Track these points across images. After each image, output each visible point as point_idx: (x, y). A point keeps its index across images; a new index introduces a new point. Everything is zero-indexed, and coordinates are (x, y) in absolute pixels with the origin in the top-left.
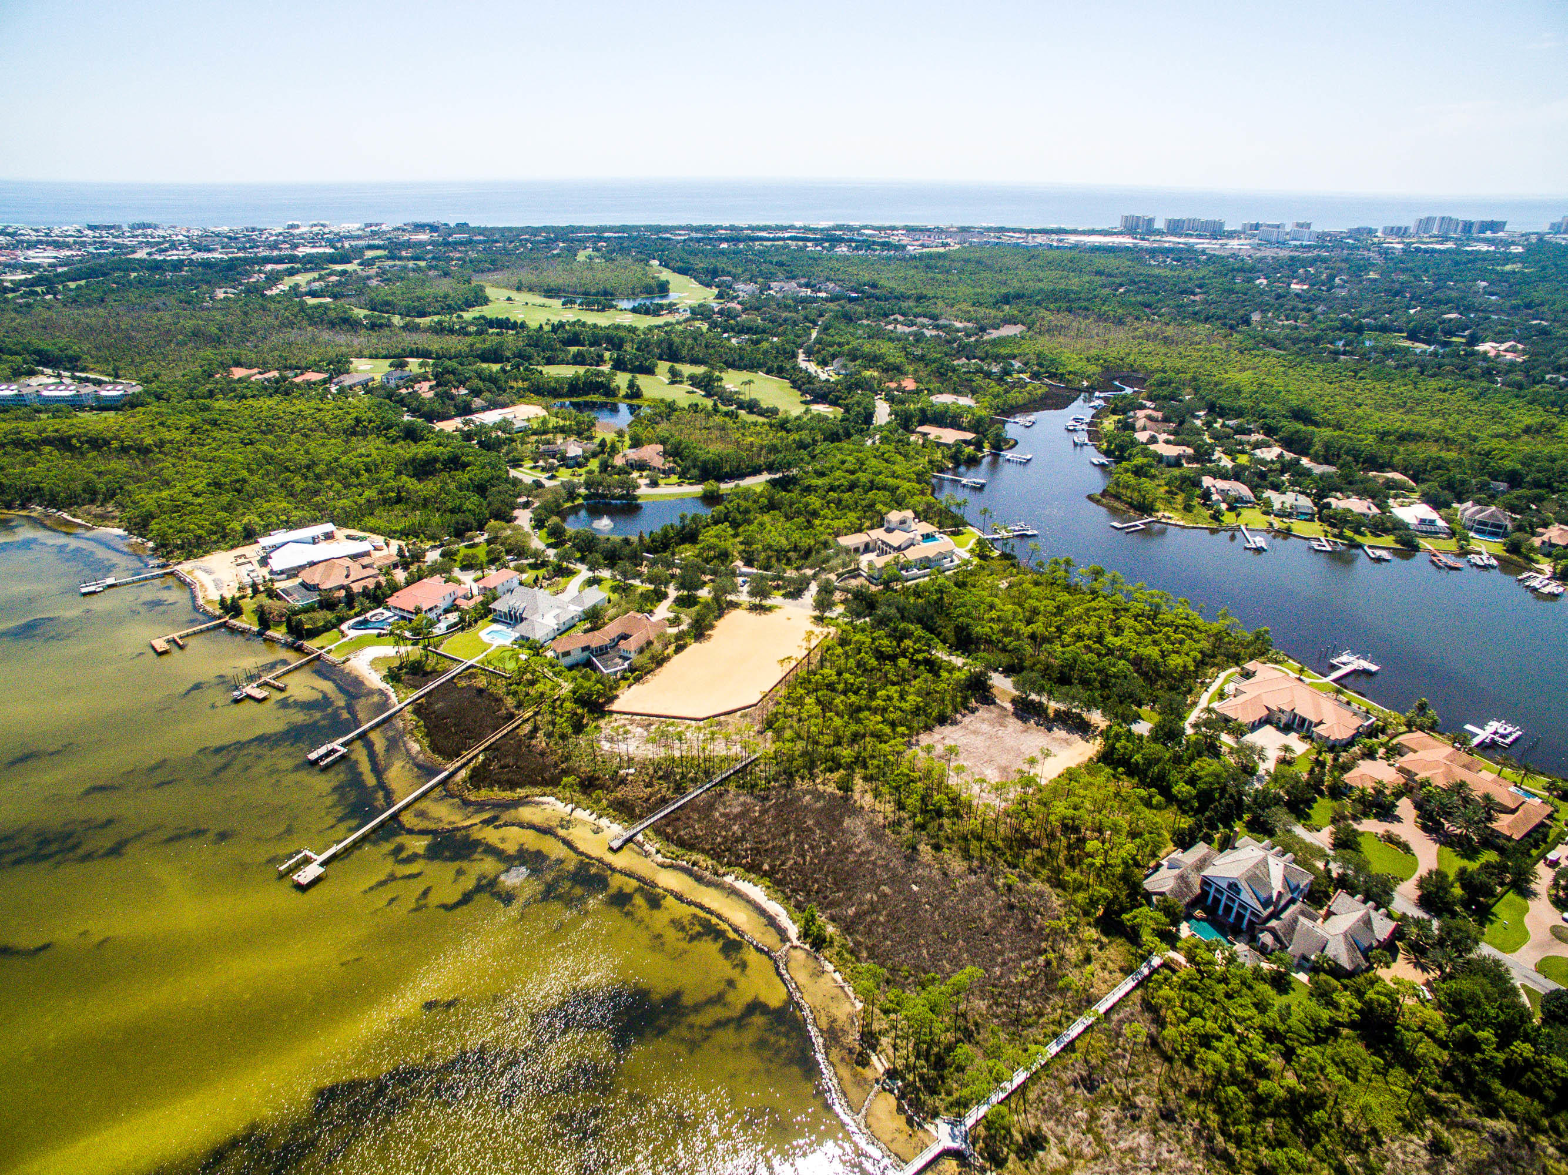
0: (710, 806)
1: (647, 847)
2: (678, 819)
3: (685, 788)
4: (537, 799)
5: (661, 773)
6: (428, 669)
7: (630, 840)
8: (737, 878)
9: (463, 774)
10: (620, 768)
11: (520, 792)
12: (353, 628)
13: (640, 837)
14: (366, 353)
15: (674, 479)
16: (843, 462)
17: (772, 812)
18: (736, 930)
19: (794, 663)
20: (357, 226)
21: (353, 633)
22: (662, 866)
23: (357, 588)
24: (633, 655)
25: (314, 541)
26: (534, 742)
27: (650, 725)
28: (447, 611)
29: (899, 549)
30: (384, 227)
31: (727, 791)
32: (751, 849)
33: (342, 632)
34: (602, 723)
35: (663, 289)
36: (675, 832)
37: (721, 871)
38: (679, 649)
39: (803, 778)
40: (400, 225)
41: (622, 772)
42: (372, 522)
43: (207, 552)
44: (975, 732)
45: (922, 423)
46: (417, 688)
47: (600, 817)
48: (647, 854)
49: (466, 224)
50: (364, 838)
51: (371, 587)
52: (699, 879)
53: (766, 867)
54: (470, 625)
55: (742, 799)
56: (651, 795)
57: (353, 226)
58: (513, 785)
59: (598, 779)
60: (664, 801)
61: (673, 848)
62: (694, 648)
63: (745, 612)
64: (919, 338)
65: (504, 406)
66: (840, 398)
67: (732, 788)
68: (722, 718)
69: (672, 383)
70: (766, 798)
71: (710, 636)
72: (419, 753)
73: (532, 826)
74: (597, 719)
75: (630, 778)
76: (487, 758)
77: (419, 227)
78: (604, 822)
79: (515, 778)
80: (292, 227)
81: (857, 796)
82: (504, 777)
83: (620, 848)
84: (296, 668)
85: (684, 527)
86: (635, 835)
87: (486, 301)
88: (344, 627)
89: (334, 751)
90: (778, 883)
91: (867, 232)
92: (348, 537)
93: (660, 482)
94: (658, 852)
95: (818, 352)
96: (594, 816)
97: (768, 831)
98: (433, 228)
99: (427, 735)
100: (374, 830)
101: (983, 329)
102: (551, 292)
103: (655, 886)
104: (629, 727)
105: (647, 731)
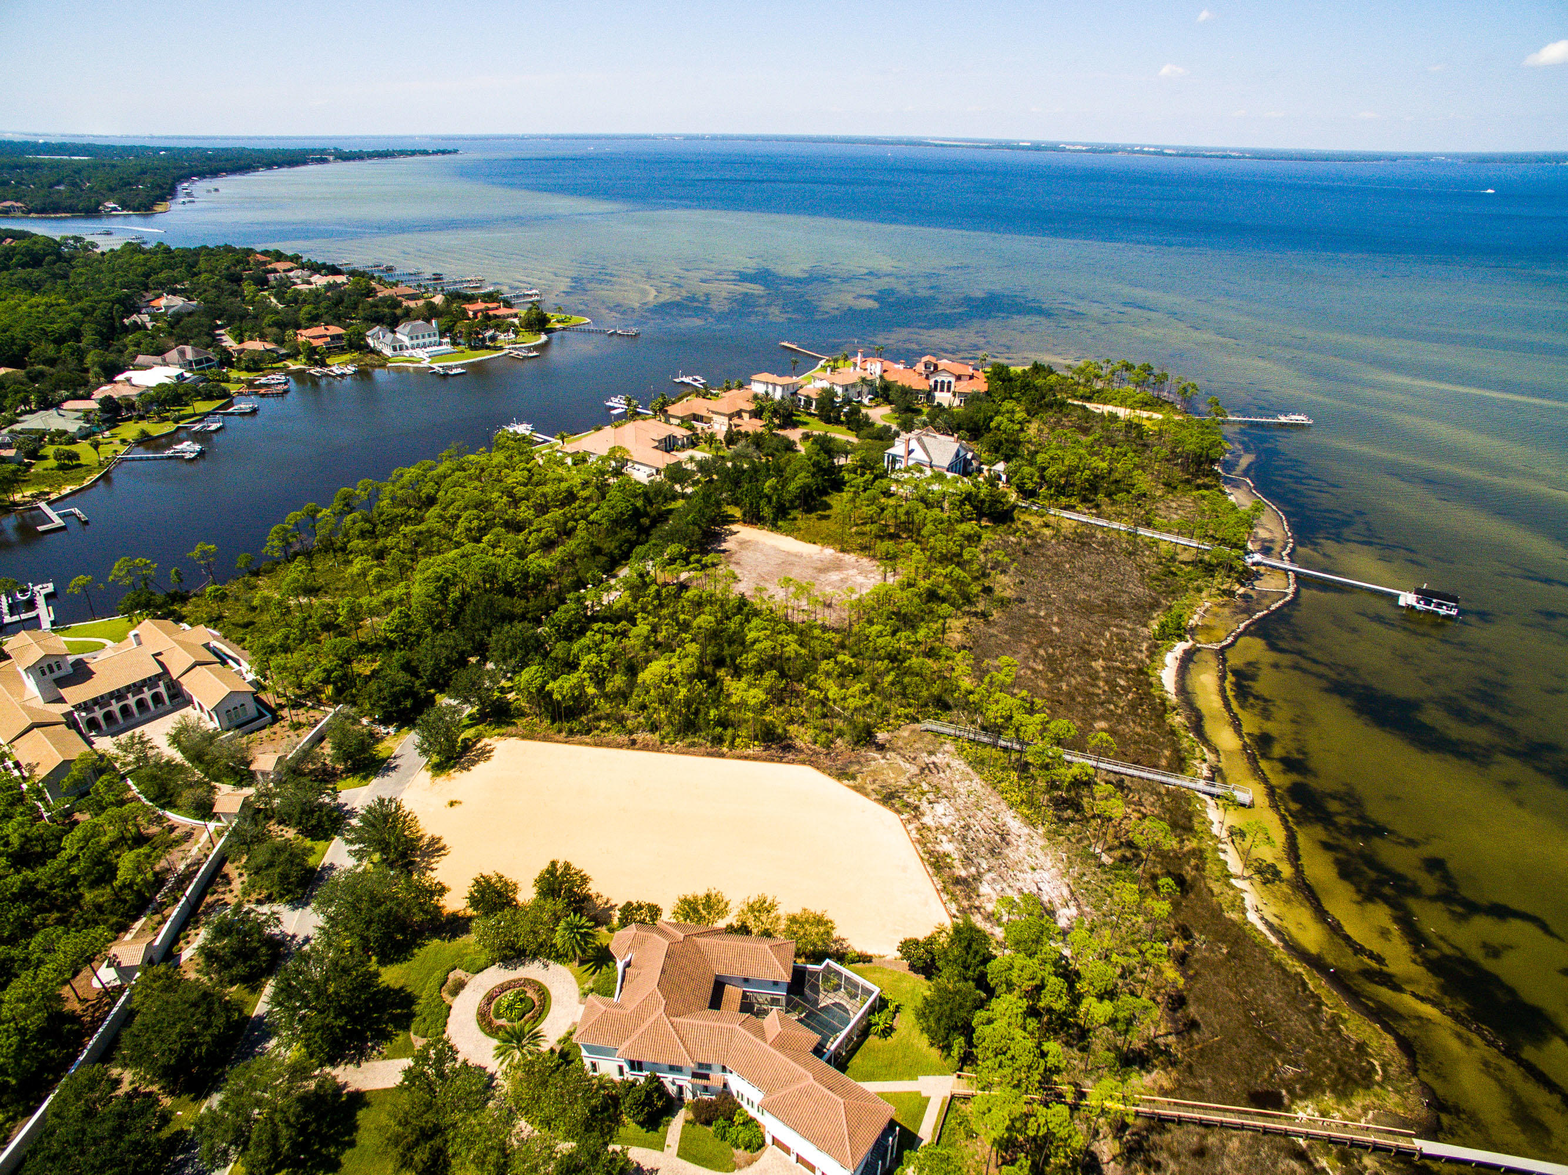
8: (1166, 693)
10: (1101, 867)
103: (1245, 746)
104: (990, 907)
105: (978, 878)
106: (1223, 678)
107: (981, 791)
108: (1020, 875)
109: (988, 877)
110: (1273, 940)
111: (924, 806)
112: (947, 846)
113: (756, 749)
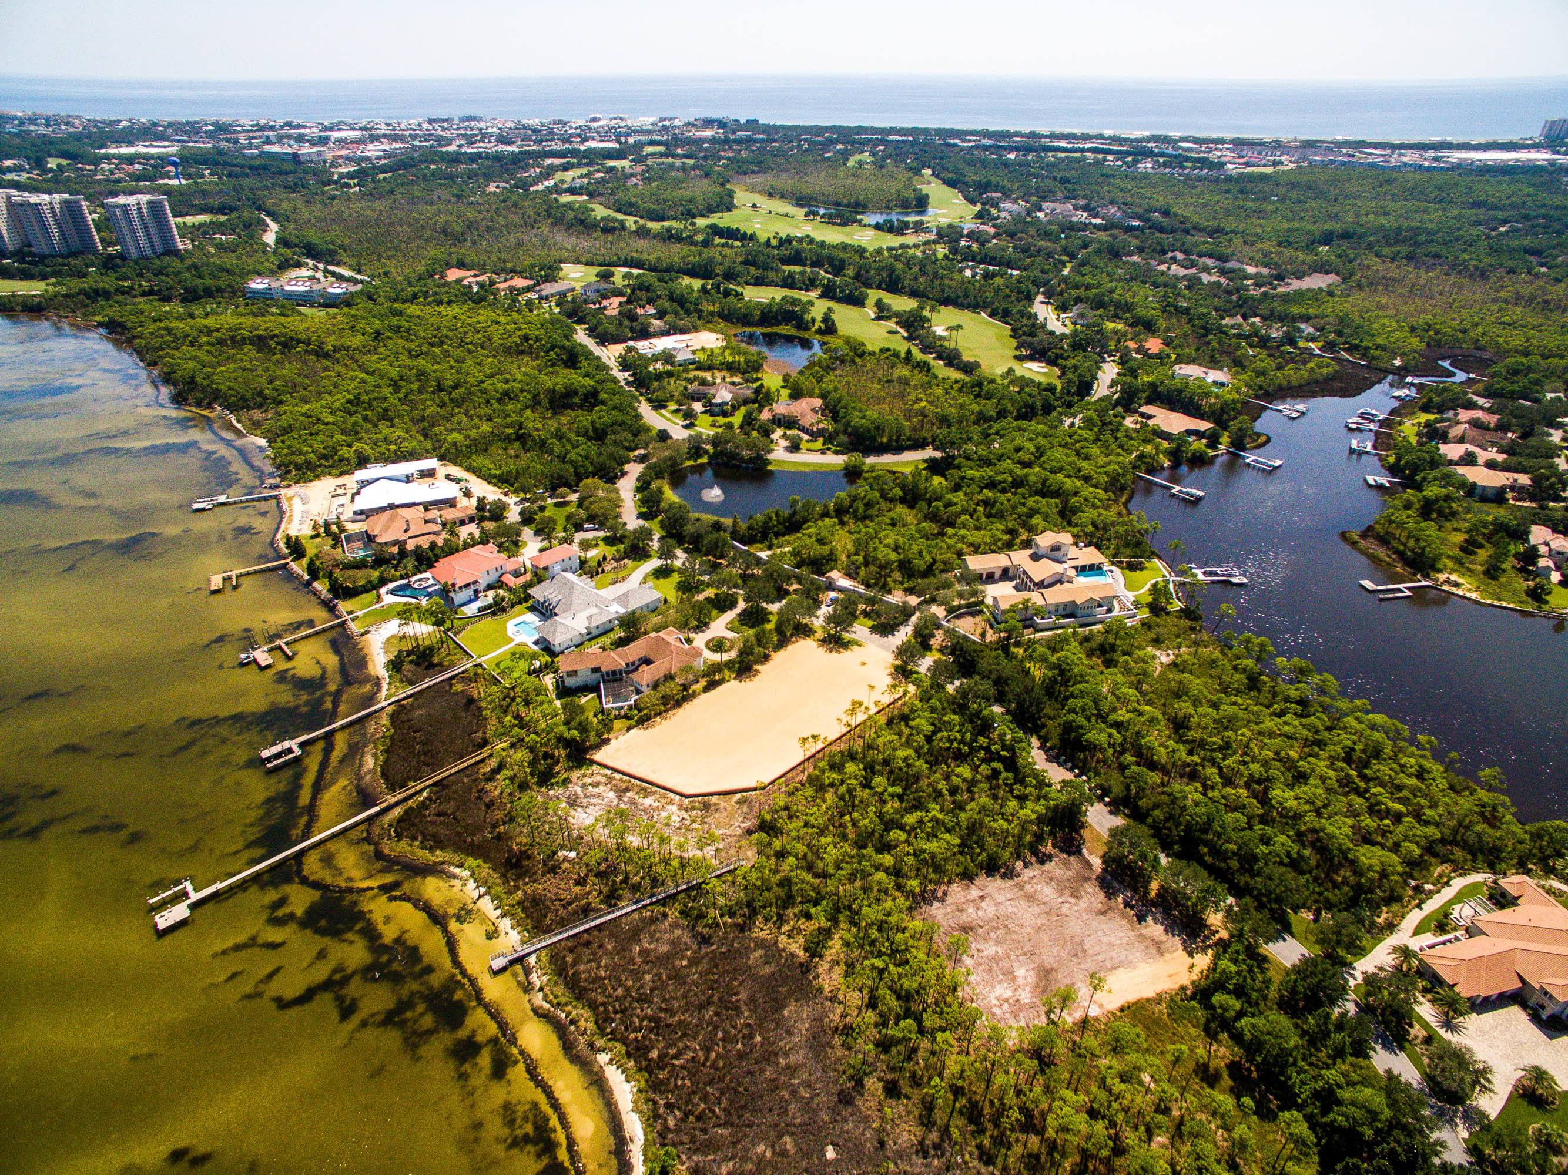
0: (635, 935)
1: (534, 977)
2: (588, 944)
3: (619, 898)
4: (452, 869)
5: (603, 867)
6: (436, 660)
7: (520, 960)
8: (611, 1060)
9: (397, 812)
10: (562, 847)
11: (439, 855)
12: (392, 592)
13: (532, 960)
14: (583, 260)
15: (819, 444)
16: (1018, 450)
17: (704, 965)
18: (571, 1143)
19: (820, 745)
20: (652, 120)
21: (388, 599)
22: (537, 1012)
23: (410, 546)
24: (644, 689)
25: (408, 479)
26: (490, 786)
27: (627, 790)
28: (490, 587)
29: (1041, 585)
30: (677, 122)
31: (665, 915)
32: (650, 1019)
33: (379, 596)
34: (575, 774)
35: (921, 203)
36: (574, 964)
37: (599, 1043)
38: (711, 685)
39: (767, 920)
40: (692, 120)
41: (561, 854)
42: (478, 461)
43: (317, 477)
44: (1031, 898)
45: (1149, 402)
46: (411, 683)
47: (503, 916)
48: (527, 988)
49: (756, 121)
50: (256, 878)
51: (426, 545)
52: (568, 1047)
53: (654, 1054)
54: (504, 610)
55: (678, 932)
56: (576, 898)
57: (646, 121)
58: (438, 843)
59: (529, 858)
60: (586, 911)
61: (560, 990)
62: (732, 687)
63: (815, 644)
64: (1193, 283)
65: (683, 331)
66: (1061, 357)
67: (673, 913)
68: (714, 799)
69: (878, 318)
70: (705, 940)
71: (757, 671)
72: (369, 772)
74: (570, 769)
75: (566, 865)
76: (428, 798)
77: (708, 123)
78: (506, 924)
79: (443, 832)
80: (594, 120)
81: (823, 967)
82: (432, 830)
83: (503, 970)
84: (317, 633)
85: (795, 513)
86: (529, 954)
87: (730, 207)
88: (383, 590)
89: (290, 751)
90: (655, 1086)
91: (1185, 145)
92: (448, 477)
93: (804, 445)
94: (541, 989)
95: (1061, 294)
96: (499, 912)
97: (685, 996)
98: (721, 124)
99: (387, 751)
100: (271, 869)
101: (1280, 278)
102: (800, 201)
103: (513, 1041)
104: (602, 788)
105: (620, 798)
111: (684, 814)
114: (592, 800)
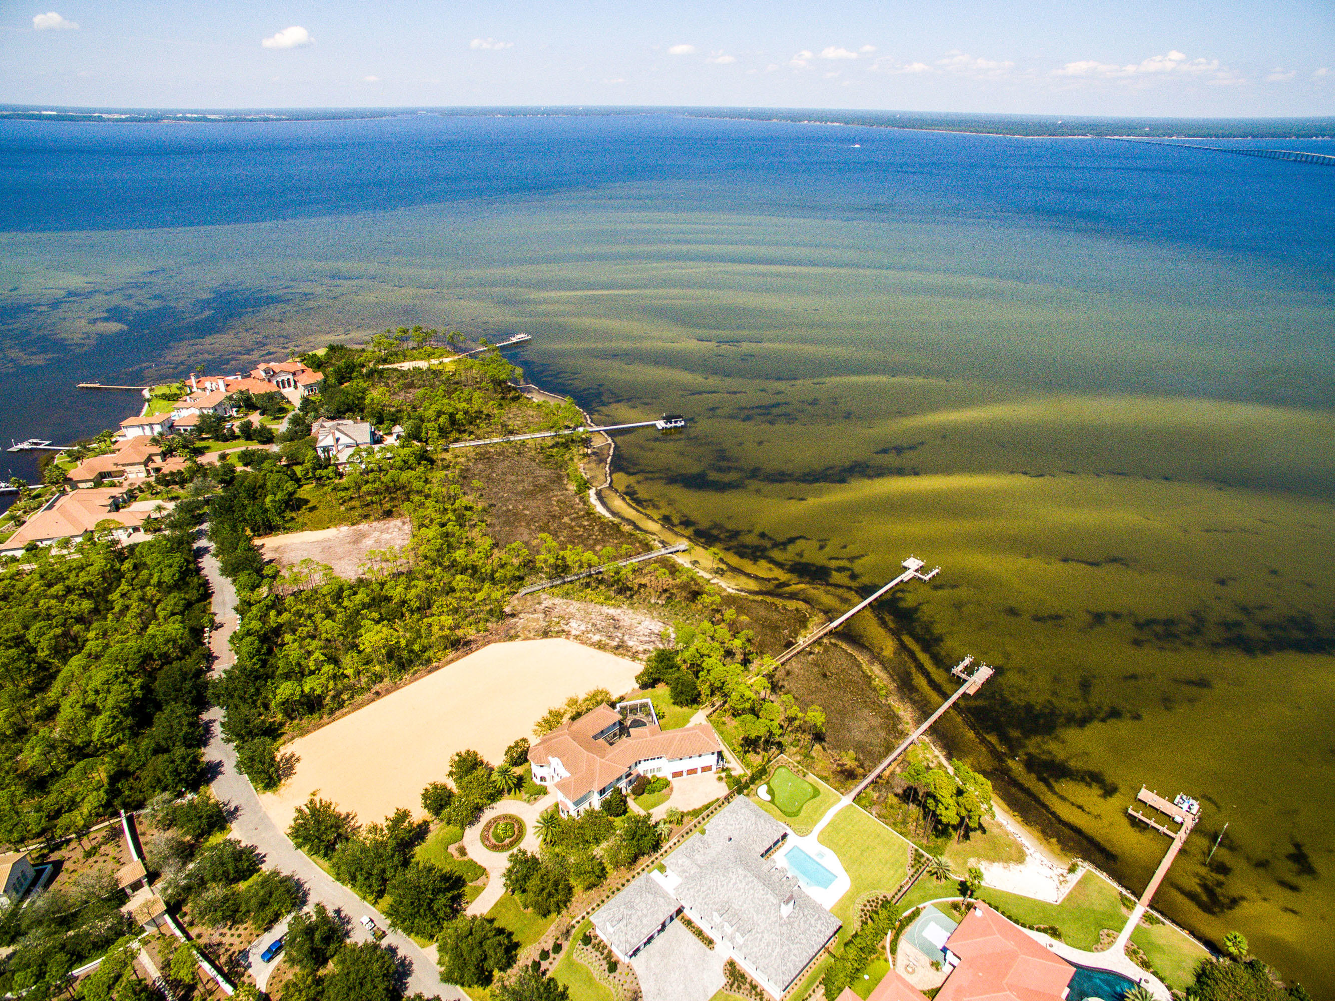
5: (628, 593)
7: (672, 553)
27: (617, 645)
36: (636, 548)
48: (662, 542)
52: (632, 524)
56: (644, 577)
59: (686, 597)
72: (872, 662)
73: (748, 575)
75: (657, 596)
78: (688, 567)
82: (774, 614)
86: (666, 554)
90: (585, 509)
103: (662, 525)
105: (623, 641)
106: (624, 499)
107: (582, 607)
108: (637, 629)
109: (626, 638)
110: (743, 594)
111: (566, 628)
112: (596, 638)
113: (451, 655)
114: (647, 639)
